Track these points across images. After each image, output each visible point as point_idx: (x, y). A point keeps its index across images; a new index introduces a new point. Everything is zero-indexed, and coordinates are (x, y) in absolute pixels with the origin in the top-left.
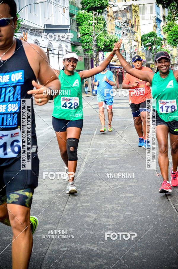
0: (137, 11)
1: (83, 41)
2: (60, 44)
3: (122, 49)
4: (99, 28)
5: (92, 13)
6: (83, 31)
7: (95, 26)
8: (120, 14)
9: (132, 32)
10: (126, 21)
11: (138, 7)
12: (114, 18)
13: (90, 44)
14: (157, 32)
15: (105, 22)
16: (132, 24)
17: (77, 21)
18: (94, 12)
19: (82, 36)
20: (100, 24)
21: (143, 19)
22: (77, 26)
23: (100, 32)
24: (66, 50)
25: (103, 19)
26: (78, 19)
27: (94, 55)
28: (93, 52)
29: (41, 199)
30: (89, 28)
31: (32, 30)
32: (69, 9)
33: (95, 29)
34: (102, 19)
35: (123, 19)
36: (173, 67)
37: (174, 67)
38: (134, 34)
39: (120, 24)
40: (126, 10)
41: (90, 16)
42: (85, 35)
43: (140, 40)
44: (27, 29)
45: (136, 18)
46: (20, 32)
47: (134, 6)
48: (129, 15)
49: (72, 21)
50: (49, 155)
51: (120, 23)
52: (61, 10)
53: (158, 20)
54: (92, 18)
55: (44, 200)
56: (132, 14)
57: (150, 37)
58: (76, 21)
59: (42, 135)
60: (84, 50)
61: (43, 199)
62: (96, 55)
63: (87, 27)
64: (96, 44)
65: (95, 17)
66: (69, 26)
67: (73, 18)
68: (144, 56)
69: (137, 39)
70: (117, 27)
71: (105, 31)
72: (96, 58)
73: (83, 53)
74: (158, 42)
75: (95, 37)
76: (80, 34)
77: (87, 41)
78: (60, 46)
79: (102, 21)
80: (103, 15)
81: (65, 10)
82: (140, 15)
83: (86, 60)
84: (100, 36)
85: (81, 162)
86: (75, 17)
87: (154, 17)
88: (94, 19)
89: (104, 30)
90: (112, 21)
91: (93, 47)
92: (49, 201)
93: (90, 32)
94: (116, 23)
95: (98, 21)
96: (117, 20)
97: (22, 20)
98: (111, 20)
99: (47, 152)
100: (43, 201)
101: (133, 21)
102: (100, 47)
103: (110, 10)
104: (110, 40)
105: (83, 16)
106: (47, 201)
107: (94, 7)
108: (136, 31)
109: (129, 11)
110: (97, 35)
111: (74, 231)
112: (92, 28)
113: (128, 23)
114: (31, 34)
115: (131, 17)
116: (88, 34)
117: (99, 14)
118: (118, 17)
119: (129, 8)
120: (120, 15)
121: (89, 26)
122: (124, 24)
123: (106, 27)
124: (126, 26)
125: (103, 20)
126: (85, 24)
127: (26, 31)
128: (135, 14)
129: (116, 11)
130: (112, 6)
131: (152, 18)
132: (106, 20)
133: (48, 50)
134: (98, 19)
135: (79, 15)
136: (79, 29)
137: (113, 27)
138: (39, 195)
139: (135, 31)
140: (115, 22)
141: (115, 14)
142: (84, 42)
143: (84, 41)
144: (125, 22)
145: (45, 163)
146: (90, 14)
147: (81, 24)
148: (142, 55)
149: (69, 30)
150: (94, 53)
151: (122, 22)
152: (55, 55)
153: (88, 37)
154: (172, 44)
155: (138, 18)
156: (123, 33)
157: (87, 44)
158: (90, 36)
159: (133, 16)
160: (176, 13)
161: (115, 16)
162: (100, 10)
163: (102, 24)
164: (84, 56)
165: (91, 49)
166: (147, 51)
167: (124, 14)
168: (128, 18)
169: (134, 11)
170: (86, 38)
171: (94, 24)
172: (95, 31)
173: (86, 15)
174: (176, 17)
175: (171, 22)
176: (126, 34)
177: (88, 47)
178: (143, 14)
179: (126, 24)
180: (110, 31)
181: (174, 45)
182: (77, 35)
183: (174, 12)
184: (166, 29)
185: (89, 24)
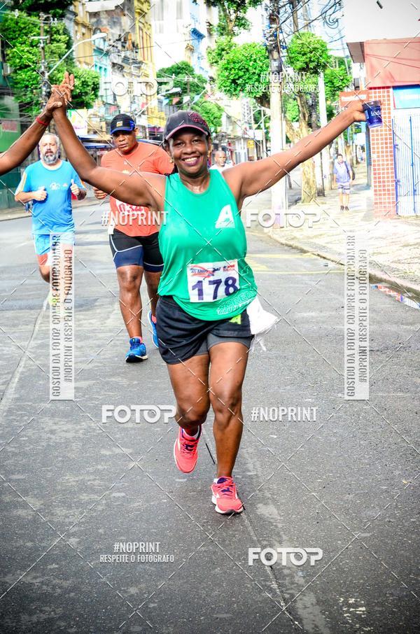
0: (146, 13)
1: (16, 83)
3: (111, 102)
4: (55, 53)
5: (37, 18)
6: (18, 61)
7: (46, 49)
8: (105, 20)
9: (135, 61)
10: (120, 36)
11: (148, 2)
12: (90, 29)
13: (34, 91)
14: (193, 63)
15: (70, 38)
16: (133, 44)
17: (1, 36)
18: (41, 14)
19: (15, 72)
20: (58, 44)
21: (161, 31)
22: (2, 47)
23: (58, 63)
25: (66, 32)
26: (4, 30)
30: (30, 53)
33: (45, 56)
34: (61, 31)
35: (112, 31)
36: (232, 145)
37: (235, 144)
38: (139, 68)
39: (107, 43)
40: (119, 11)
41: (33, 24)
42: (21, 68)
45: (145, 30)
48: (126, 21)
51: (105, 40)
53: (197, 34)
54: (39, 29)
56: (134, 19)
57: (177, 74)
60: (21, 106)
63: (25, 50)
64: (48, 90)
65: (46, 27)
68: (163, 119)
70: (99, 51)
71: (69, 61)
73: (16, 111)
74: (198, 86)
75: (47, 75)
76: (11, 66)
77: (27, 83)
79: (63, 37)
80: (66, 22)
82: (152, 23)
84: (59, 71)
87: (187, 27)
88: (42, 31)
89: (67, 58)
90: (86, 35)
91: (40, 99)
93: (33, 62)
94: (97, 41)
95: (52, 35)
96: (99, 35)
98: (83, 34)
101: (136, 37)
103: (82, 9)
104: (83, 82)
105: (17, 23)
107: (43, 1)
108: (144, 60)
109: (126, 12)
110: (50, 68)
112: (39, 54)
113: (125, 42)
115: (133, 27)
116: (29, 66)
117: (54, 20)
118: (100, 27)
119: (126, 7)
120: (105, 22)
121: (31, 48)
122: (114, 42)
123: (73, 51)
124: (120, 48)
125: (65, 34)
126: (21, 44)
128: (142, 20)
129: (96, 13)
131: (182, 30)
132: (72, 34)
134: (53, 32)
135: (6, 20)
136: (8, 55)
137: (89, 51)
139: (142, 59)
140: (94, 37)
141: (94, 20)
142: (19, 86)
143: (19, 83)
144: (118, 38)
146: (34, 19)
147: (12, 43)
148: (158, 116)
151: (111, 38)
153: (29, 73)
154: (229, 90)
155: (148, 29)
156: (114, 65)
157: (26, 91)
158: (35, 73)
159: (138, 24)
160: (237, 18)
161: (93, 25)
162: (58, 10)
163: (62, 44)
164: (19, 119)
165: (37, 104)
166: (171, 107)
167: (115, 20)
168: (124, 30)
169: (140, 14)
170: (24, 76)
171: (44, 42)
172: (45, 59)
173: (23, 20)
174: (236, 28)
175: (224, 40)
176: (121, 68)
177: (29, 99)
178: (159, 20)
179: (120, 42)
180: (82, 59)
181: (234, 93)
182: (3, 68)
183: (233, 17)
184: (214, 55)
185: (32, 42)
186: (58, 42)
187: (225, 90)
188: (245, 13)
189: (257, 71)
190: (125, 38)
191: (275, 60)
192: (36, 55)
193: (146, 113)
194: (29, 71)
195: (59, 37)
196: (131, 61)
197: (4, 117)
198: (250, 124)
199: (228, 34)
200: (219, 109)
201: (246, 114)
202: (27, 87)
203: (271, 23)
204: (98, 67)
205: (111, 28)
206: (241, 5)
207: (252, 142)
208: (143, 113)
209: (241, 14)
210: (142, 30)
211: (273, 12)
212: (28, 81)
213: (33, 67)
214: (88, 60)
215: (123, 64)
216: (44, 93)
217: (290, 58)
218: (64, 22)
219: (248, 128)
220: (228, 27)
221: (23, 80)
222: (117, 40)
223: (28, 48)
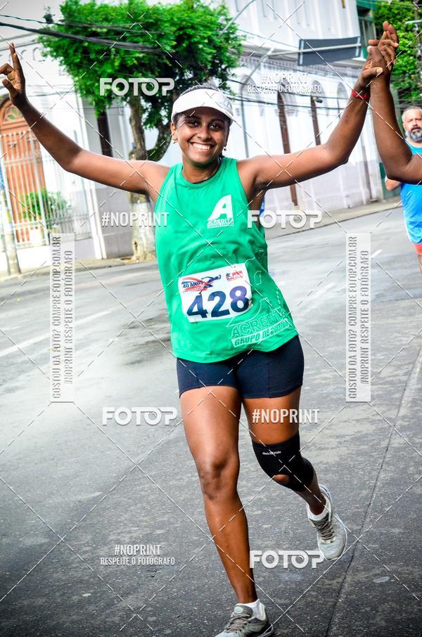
2: (341, 84)
13: (412, 76)
17: (376, 24)
26: (378, 19)
29: (321, 462)
30: (406, 38)
31: (270, 57)
33: (420, 40)
41: (406, 9)
44: (260, 56)
46: (243, 65)
49: (364, 25)
50: (333, 353)
52: (336, 2)
54: (413, 13)
55: (327, 463)
58: (373, 25)
59: (314, 307)
60: (399, 93)
61: (325, 461)
65: (420, 11)
66: (359, 39)
67: (366, 18)
73: (396, 98)
78: (341, 89)
85: (412, 366)
86: (371, 14)
88: (416, 15)
91: (419, 84)
92: (339, 464)
93: (409, 47)
97: (245, 36)
99: (328, 347)
100: (324, 466)
105: (390, 9)
106: (334, 466)
111: (404, 533)
112: (413, 38)
114: (270, 68)
116: (406, 51)
121: (406, 33)
127: (258, 61)
133: (312, 102)
138: (315, 453)
142: (397, 72)
143: (397, 69)
145: (324, 373)
146: (407, 4)
149: (360, 47)
152: (331, 111)
153: (405, 59)
157: (404, 77)
158: (411, 58)
170: (401, 62)
171: (419, 26)
173: (396, 6)
177: (407, 85)
185: (407, 27)
192: (411, 40)
194: (405, 56)
202: (404, 73)
212: (405, 66)
213: (409, 52)
221: (401, 66)
223: (403, 34)
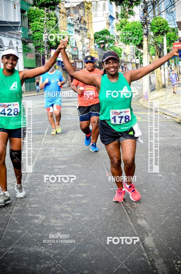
0: (90, 8)
1: (34, 38)
2: (11, 41)
3: (74, 46)
4: (50, 25)
5: (43, 10)
6: (35, 28)
7: (47, 23)
9: (85, 29)
10: (78, 18)
11: (91, 3)
12: (66, 15)
13: (42, 41)
14: (110, 30)
15: (57, 19)
16: (84, 21)
17: (28, 17)
18: (45, 8)
19: (34, 33)
21: (96, 16)
22: (28, 22)
23: (52, 29)
24: (17, 47)
25: (55, 16)
26: (29, 15)
27: (46, 53)
28: (45, 49)
30: (40, 25)
32: (20, 5)
33: (46, 26)
34: (53, 16)
35: (75, 16)
36: (126, 65)
38: (86, 32)
39: (73, 21)
40: (78, 7)
41: (41, 12)
42: (36, 31)
43: (92, 37)
45: (89, 16)
47: (87, 3)
48: (81, 12)
49: (23, 17)
51: (72, 20)
52: (12, 6)
53: (111, 17)
54: (44, 15)
56: (85, 11)
57: (103, 34)
60: (36, 48)
62: (48, 52)
63: (38, 24)
64: (48, 41)
65: (47, 14)
66: (20, 23)
67: (24, 14)
68: (97, 54)
69: (90, 36)
70: (70, 24)
72: (47, 56)
73: (34, 50)
74: (111, 40)
76: (32, 30)
78: (11, 43)
80: (55, 11)
81: (16, 6)
82: (92, 12)
83: (37, 57)
86: (26, 13)
87: (107, 14)
88: (45, 16)
89: (56, 27)
90: (64, 17)
91: (44, 45)
93: (41, 29)
94: (69, 20)
96: (69, 17)
98: (63, 17)
101: (85, 19)
102: (52, 44)
103: (63, 6)
105: (35, 12)
107: (46, 3)
109: (81, 8)
110: (48, 31)
115: (84, 14)
117: (50, 11)
118: (70, 14)
119: (81, 5)
120: (72, 12)
121: (41, 23)
122: (76, 21)
123: (58, 24)
124: (78, 23)
125: (55, 17)
126: (36, 21)
128: (88, 11)
129: (68, 8)
130: (65, 2)
131: (105, 16)
132: (58, 17)
134: (50, 16)
135: (30, 11)
136: (30, 26)
137: (65, 24)
139: (88, 28)
140: (67, 18)
141: (67, 11)
142: (35, 39)
143: (35, 38)
146: (42, 10)
147: (32, 20)
148: (94, 52)
149: (20, 26)
150: (46, 51)
151: (75, 19)
153: (39, 33)
154: (125, 42)
155: (91, 15)
156: (76, 30)
157: (38, 41)
158: (42, 33)
159: (86, 13)
160: (129, 10)
161: (67, 13)
162: (52, 7)
163: (54, 21)
164: (35, 53)
165: (43, 47)
166: (100, 49)
167: (76, 11)
168: (80, 15)
169: (87, 8)
170: (37, 35)
171: (46, 20)
172: (46, 27)
173: (37, 11)
174: (129, 15)
175: (123, 20)
176: (79, 32)
177: (39, 45)
178: (95, 11)
179: (78, 21)
180: (62, 28)
181: (127, 43)
182: (28, 31)
183: (127, 10)
184: (119, 26)
185: (41, 20)
186: (52, 20)
187: (124, 42)
188: (132, 8)
189: (137, 34)
190: (81, 19)
191: (145, 29)
192: (43, 26)
193: (89, 51)
195: (53, 18)
196: (83, 29)
197: (29, 52)
198: (134, 56)
199: (125, 18)
200: (121, 50)
201: (132, 52)
202: (38, 39)
203: (144, 13)
204: (69, 31)
205: (75, 14)
206: (131, 5)
207: (134, 64)
208: (88, 51)
209: (131, 9)
210: (88, 15)
211: (145, 8)
212: (39, 37)
213: (41, 31)
214: (65, 28)
215: (80, 30)
216: (46, 42)
217: (152, 28)
218: (55, 12)
219: (133, 58)
220: (125, 14)
222: (77, 20)
